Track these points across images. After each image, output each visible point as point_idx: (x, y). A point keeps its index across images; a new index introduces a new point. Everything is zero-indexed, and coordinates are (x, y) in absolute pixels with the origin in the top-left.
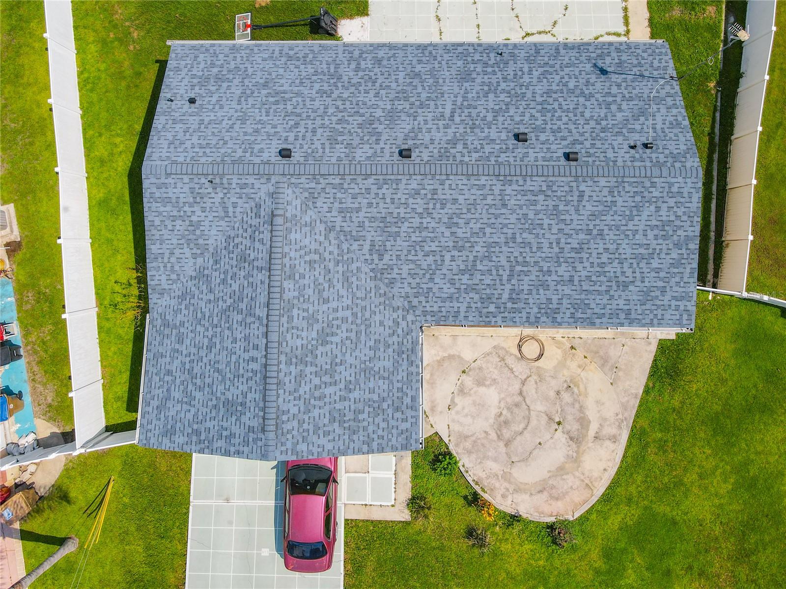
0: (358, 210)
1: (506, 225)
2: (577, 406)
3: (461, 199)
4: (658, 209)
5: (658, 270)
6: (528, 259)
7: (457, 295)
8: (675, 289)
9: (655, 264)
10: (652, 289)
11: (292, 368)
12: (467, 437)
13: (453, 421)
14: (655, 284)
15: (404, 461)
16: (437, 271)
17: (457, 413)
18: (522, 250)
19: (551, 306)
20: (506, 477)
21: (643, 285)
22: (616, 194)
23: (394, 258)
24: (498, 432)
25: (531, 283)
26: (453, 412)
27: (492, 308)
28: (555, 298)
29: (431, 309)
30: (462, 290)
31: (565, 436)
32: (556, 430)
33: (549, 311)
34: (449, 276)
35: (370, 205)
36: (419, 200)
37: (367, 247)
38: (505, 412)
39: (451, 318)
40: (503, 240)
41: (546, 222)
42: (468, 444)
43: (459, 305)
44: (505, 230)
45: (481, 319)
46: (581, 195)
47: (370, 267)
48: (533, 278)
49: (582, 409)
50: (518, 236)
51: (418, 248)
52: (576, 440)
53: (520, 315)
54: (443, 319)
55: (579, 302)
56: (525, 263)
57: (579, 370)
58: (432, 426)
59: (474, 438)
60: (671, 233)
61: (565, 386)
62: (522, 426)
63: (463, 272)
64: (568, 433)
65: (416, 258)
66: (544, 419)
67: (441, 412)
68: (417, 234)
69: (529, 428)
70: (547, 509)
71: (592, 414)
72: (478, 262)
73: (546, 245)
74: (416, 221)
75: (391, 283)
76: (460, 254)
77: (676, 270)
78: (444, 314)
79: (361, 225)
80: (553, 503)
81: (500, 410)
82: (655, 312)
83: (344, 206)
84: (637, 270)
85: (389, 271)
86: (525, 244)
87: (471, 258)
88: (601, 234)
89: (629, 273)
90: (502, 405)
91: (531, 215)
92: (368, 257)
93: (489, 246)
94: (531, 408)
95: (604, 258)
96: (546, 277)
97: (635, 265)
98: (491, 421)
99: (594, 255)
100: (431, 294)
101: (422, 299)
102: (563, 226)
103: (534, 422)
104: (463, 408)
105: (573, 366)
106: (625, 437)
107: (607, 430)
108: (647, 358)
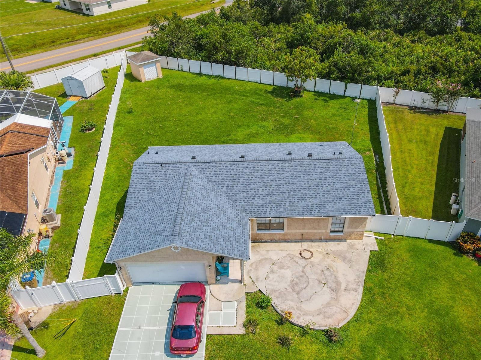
0: (222, 174)
1: (285, 178)
2: (333, 276)
3: (265, 169)
4: (348, 169)
5: (353, 192)
6: (296, 189)
7: (266, 205)
8: (362, 199)
9: (351, 189)
10: (353, 199)
11: (189, 217)
12: (275, 291)
13: (268, 284)
14: (353, 198)
15: (241, 304)
16: (256, 196)
17: (270, 281)
18: (292, 186)
19: (308, 208)
20: (298, 308)
21: (348, 198)
22: (329, 165)
23: (237, 191)
24: (293, 288)
25: (298, 199)
26: (268, 280)
27: (282, 209)
28: (310, 205)
29: (254, 211)
30: (268, 203)
31: (329, 289)
32: (324, 287)
33: (308, 210)
34: (261, 197)
35: (227, 172)
36: (248, 170)
37: (225, 187)
38: (295, 279)
39: (263, 214)
40: (284, 183)
41: (302, 175)
42: (277, 294)
43: (266, 208)
44: (284, 179)
45: (277, 214)
46: (315, 166)
47: (226, 194)
48: (299, 197)
49: (336, 277)
50: (290, 181)
51: (247, 187)
52: (335, 290)
53: (295, 212)
54: (259, 214)
55: (321, 206)
56: (295, 191)
57: (332, 262)
58: (257, 287)
59: (280, 291)
60: (355, 178)
61: (326, 268)
62: (305, 285)
63: (267, 195)
64: (330, 288)
65: (247, 191)
66: (317, 282)
67: (262, 281)
68: (247, 182)
69: (309, 286)
70: (323, 323)
71: (341, 279)
72: (274, 192)
73: (303, 184)
74: (247, 177)
75: (236, 201)
76: (266, 189)
77: (361, 192)
78: (260, 212)
79: (223, 179)
80: (326, 320)
81: (292, 279)
82: (356, 209)
83: (216, 172)
84: (344, 192)
85: (235, 196)
86: (293, 184)
87: (271, 190)
88: (326, 179)
89: (341, 193)
90: (294, 276)
91: (295, 173)
92: (225, 191)
93: (278, 185)
94: (309, 277)
95: (329, 188)
96: (305, 196)
97: (343, 190)
98: (289, 283)
99: (324, 187)
100: (253, 205)
101: (250, 207)
102: (309, 177)
103: (311, 283)
104: (273, 279)
105: (329, 261)
106: (361, 289)
107: (351, 286)
108: (366, 257)
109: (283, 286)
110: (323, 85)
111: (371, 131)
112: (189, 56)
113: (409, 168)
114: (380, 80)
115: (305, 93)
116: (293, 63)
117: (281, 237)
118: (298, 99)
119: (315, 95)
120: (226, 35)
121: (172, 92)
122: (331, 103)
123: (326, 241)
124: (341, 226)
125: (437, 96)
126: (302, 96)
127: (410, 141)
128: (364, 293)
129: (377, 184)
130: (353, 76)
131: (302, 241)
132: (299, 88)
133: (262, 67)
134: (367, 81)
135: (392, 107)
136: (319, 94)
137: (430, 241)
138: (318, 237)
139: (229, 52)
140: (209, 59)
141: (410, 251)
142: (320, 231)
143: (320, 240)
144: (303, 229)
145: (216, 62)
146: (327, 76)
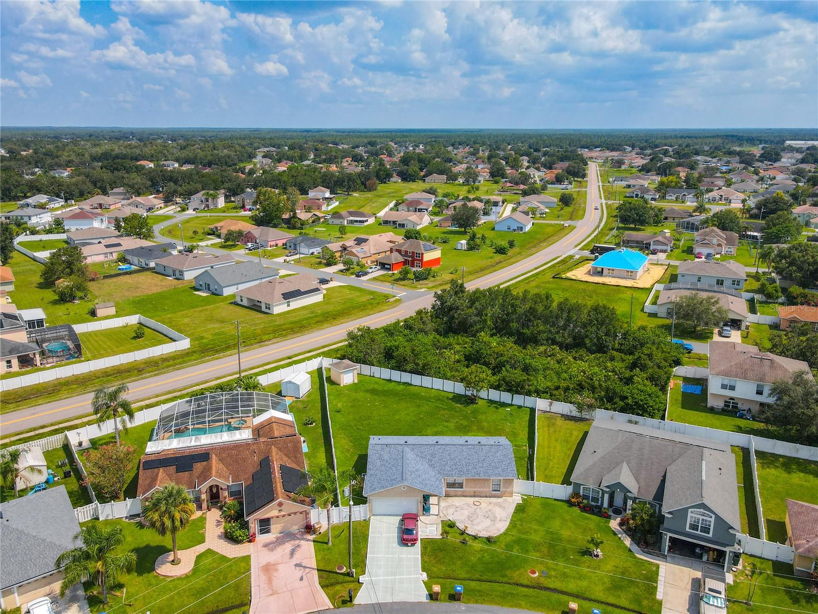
0: (425, 452)
3: (451, 450)
4: (502, 451)
5: (505, 465)
6: (470, 462)
8: (510, 469)
9: (504, 463)
11: (409, 473)
12: (458, 520)
13: (454, 517)
14: (505, 468)
15: (439, 525)
16: (446, 465)
17: (455, 515)
19: (478, 473)
20: (472, 527)
21: (502, 468)
22: (491, 448)
23: (435, 462)
24: (469, 519)
27: (462, 473)
28: (479, 471)
29: (445, 473)
30: (453, 469)
32: (487, 519)
34: (450, 466)
35: (428, 451)
36: (441, 450)
37: (427, 460)
38: (470, 515)
39: (451, 475)
40: (463, 458)
41: (474, 454)
42: (459, 522)
43: (453, 472)
44: (463, 456)
45: (459, 476)
46: (482, 449)
47: (428, 464)
48: (472, 466)
49: (494, 515)
50: (467, 457)
51: (441, 460)
52: (493, 521)
53: (470, 475)
54: (448, 476)
55: (485, 472)
57: (493, 508)
58: (448, 518)
59: (461, 520)
60: (507, 457)
61: (489, 510)
62: (476, 518)
63: (453, 465)
64: (491, 519)
65: (441, 462)
66: (483, 516)
67: (450, 515)
68: (441, 457)
70: (486, 534)
71: (497, 516)
72: (457, 463)
73: (475, 459)
74: (440, 454)
75: (434, 468)
76: (452, 461)
77: (510, 465)
78: (449, 474)
79: (426, 455)
80: (488, 533)
81: (468, 515)
82: (507, 474)
83: (421, 451)
84: (500, 464)
85: (433, 465)
86: (469, 459)
87: (455, 462)
88: (489, 457)
89: (498, 465)
91: (470, 453)
92: (428, 462)
93: (459, 460)
94: (478, 514)
95: (491, 462)
96: (476, 466)
98: (466, 517)
99: (488, 461)
100: (445, 470)
101: (443, 471)
102: (479, 455)
103: (479, 517)
104: (457, 514)
105: (491, 507)
106: (509, 521)
107: (503, 519)
108: (514, 506)
109: (462, 518)
110: (494, 395)
111: (529, 433)
112: (380, 364)
113: (552, 458)
114: (539, 393)
115: (480, 400)
116: (469, 377)
117: (462, 494)
118: (475, 406)
119: (488, 403)
120: (415, 350)
121: (368, 395)
122: (501, 410)
123: (490, 497)
124: (498, 486)
125: (580, 408)
126: (477, 403)
127: (557, 440)
128: (510, 523)
129: (527, 467)
130: (517, 389)
131: (474, 496)
132: (475, 396)
133: (445, 377)
134: (529, 394)
135: (548, 415)
136: (491, 402)
137: (555, 500)
138: (485, 495)
139: (417, 364)
140: (399, 367)
141: (541, 504)
142: (485, 489)
143: (486, 497)
144: (475, 488)
145: (405, 371)
146: (497, 388)
